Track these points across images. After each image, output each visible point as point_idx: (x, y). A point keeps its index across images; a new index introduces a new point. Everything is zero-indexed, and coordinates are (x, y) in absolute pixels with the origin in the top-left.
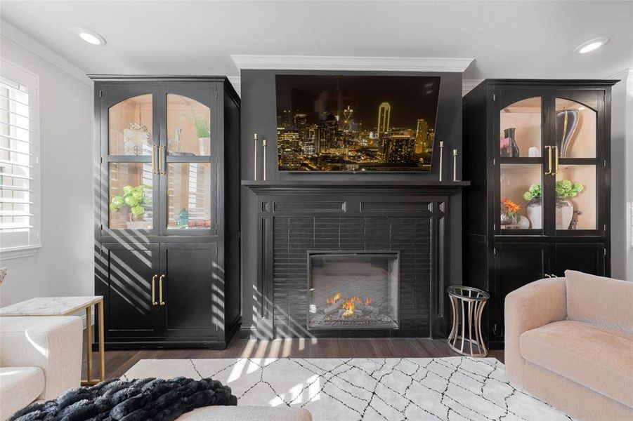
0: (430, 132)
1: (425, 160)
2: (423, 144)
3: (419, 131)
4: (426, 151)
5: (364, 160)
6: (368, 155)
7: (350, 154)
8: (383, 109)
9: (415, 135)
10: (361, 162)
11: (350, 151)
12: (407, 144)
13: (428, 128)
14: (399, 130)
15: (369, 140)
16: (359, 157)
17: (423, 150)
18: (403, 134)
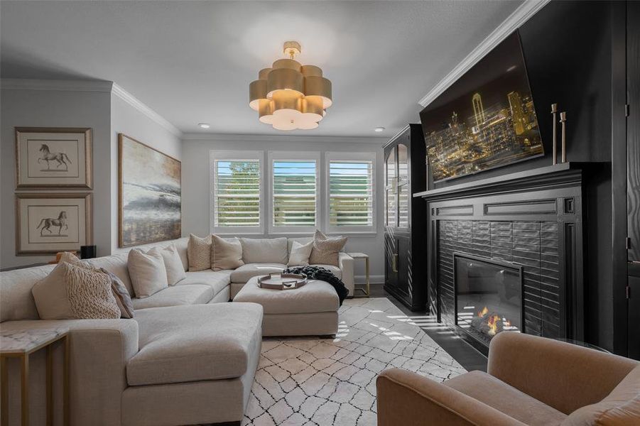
0: (525, 102)
1: (531, 140)
2: (522, 120)
3: (513, 107)
4: (529, 128)
5: (475, 157)
6: (476, 151)
7: (464, 154)
8: (475, 101)
9: (510, 114)
10: (473, 159)
11: (464, 151)
12: (506, 127)
13: (522, 99)
14: (494, 115)
15: (473, 136)
16: (471, 155)
17: (525, 128)
18: (498, 118)
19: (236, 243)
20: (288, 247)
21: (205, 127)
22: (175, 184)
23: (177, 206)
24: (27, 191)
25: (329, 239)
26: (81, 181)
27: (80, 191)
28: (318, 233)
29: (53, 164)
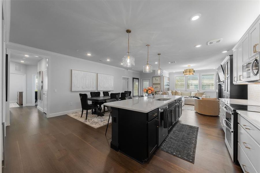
19: (180, 92)
20: (191, 93)
21: (174, 72)
22: (168, 82)
23: (169, 85)
24: (154, 84)
25: (200, 92)
26: (159, 83)
27: (159, 84)
28: (198, 91)
29: (156, 81)
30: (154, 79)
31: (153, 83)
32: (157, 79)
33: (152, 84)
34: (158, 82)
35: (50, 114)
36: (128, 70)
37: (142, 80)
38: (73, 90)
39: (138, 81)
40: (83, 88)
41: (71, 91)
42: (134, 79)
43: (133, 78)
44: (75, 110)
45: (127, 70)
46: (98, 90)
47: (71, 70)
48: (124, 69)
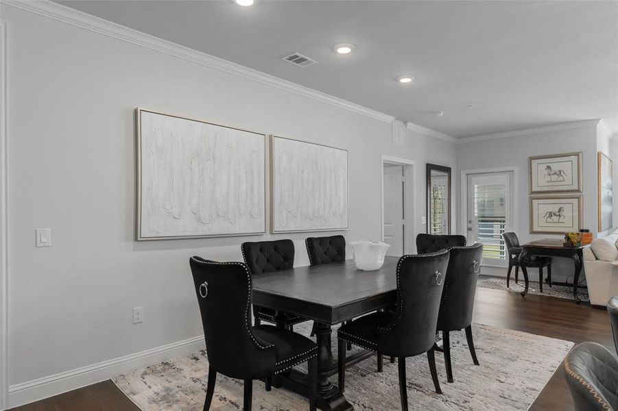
24: (536, 196)
26: (574, 187)
27: (574, 194)
29: (555, 177)
30: (539, 168)
31: (534, 190)
32: (555, 167)
33: (527, 195)
34: (568, 182)
35: (12, 388)
36: (405, 123)
37: (464, 177)
38: (145, 232)
39: (446, 180)
40: (199, 220)
41: (136, 239)
42: (433, 172)
43: (427, 164)
44: (162, 348)
45: (402, 124)
46: (277, 228)
47: (136, 111)
48: (390, 119)
